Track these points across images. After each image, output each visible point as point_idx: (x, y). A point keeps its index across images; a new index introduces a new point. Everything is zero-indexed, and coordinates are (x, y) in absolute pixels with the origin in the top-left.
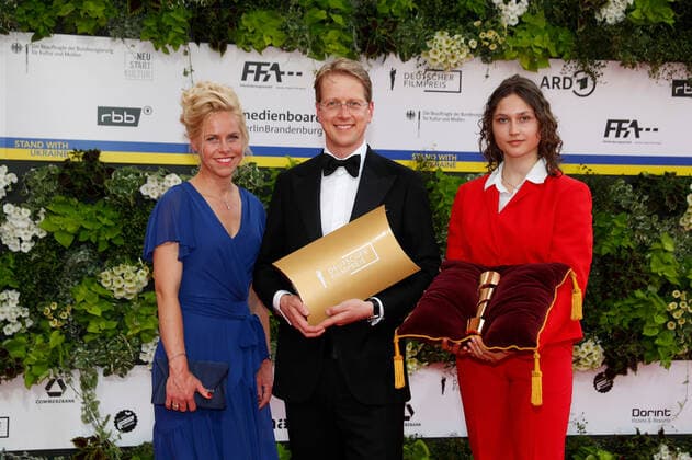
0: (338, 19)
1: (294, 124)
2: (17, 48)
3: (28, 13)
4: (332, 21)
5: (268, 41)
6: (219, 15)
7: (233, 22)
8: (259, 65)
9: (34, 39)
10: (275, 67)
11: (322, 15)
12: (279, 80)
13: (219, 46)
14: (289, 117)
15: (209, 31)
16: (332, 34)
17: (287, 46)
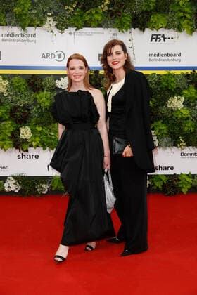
0: (188, 16)
1: (170, 58)
2: (71, 33)
3: (75, 20)
4: (185, 17)
5: (160, 26)
6: (143, 16)
7: (148, 19)
8: (157, 35)
9: (76, 30)
10: (163, 36)
11: (181, 14)
12: (164, 41)
13: (142, 29)
14: (168, 55)
15: (138, 23)
16: (186, 21)
17: (168, 27)
